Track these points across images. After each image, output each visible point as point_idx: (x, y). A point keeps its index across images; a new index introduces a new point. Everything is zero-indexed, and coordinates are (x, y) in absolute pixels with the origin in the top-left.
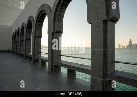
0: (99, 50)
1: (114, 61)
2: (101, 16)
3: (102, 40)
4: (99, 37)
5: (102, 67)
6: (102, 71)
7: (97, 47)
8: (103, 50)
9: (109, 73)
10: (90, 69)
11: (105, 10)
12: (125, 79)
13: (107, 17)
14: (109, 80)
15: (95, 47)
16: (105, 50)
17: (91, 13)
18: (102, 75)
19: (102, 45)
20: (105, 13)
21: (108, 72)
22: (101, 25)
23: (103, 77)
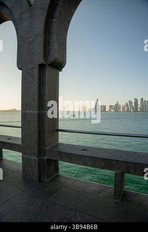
0: (31, 111)
1: (56, 128)
2: (36, 57)
3: (37, 97)
4: (32, 91)
5: (37, 138)
6: (37, 145)
7: (28, 107)
8: (37, 112)
9: (47, 148)
10: (20, 143)
11: (42, 48)
12: (69, 155)
13: (46, 60)
14: (48, 159)
15: (26, 108)
16: (41, 112)
17: (21, 52)
18: (36, 152)
19: (36, 104)
20: (42, 53)
21: (45, 147)
22: (36, 71)
23: (39, 155)
